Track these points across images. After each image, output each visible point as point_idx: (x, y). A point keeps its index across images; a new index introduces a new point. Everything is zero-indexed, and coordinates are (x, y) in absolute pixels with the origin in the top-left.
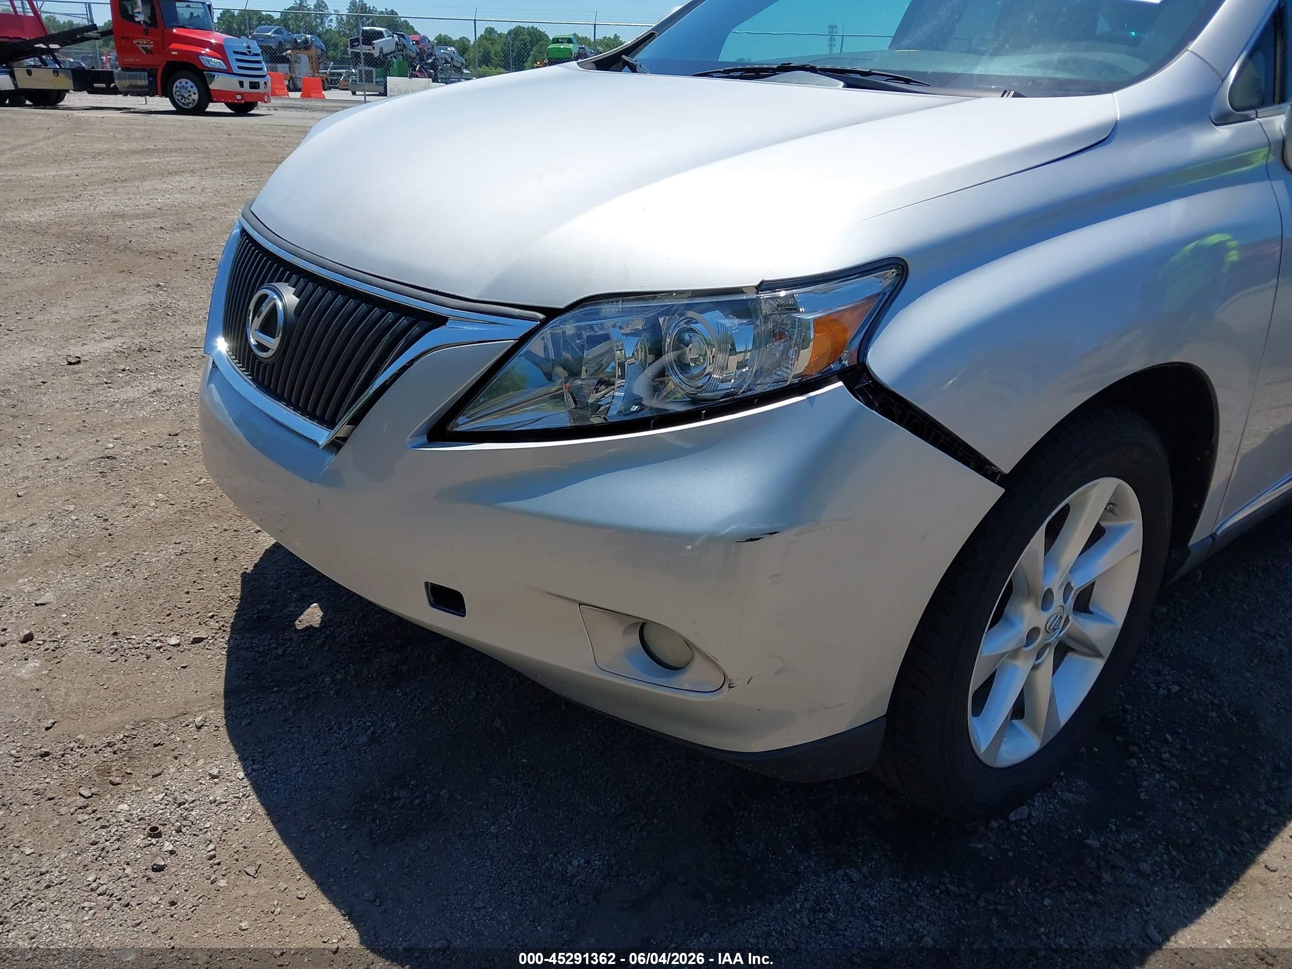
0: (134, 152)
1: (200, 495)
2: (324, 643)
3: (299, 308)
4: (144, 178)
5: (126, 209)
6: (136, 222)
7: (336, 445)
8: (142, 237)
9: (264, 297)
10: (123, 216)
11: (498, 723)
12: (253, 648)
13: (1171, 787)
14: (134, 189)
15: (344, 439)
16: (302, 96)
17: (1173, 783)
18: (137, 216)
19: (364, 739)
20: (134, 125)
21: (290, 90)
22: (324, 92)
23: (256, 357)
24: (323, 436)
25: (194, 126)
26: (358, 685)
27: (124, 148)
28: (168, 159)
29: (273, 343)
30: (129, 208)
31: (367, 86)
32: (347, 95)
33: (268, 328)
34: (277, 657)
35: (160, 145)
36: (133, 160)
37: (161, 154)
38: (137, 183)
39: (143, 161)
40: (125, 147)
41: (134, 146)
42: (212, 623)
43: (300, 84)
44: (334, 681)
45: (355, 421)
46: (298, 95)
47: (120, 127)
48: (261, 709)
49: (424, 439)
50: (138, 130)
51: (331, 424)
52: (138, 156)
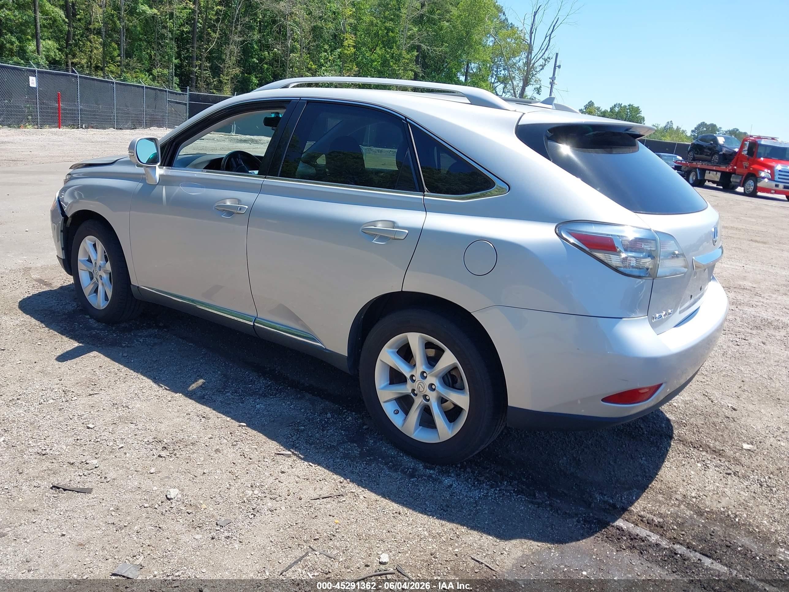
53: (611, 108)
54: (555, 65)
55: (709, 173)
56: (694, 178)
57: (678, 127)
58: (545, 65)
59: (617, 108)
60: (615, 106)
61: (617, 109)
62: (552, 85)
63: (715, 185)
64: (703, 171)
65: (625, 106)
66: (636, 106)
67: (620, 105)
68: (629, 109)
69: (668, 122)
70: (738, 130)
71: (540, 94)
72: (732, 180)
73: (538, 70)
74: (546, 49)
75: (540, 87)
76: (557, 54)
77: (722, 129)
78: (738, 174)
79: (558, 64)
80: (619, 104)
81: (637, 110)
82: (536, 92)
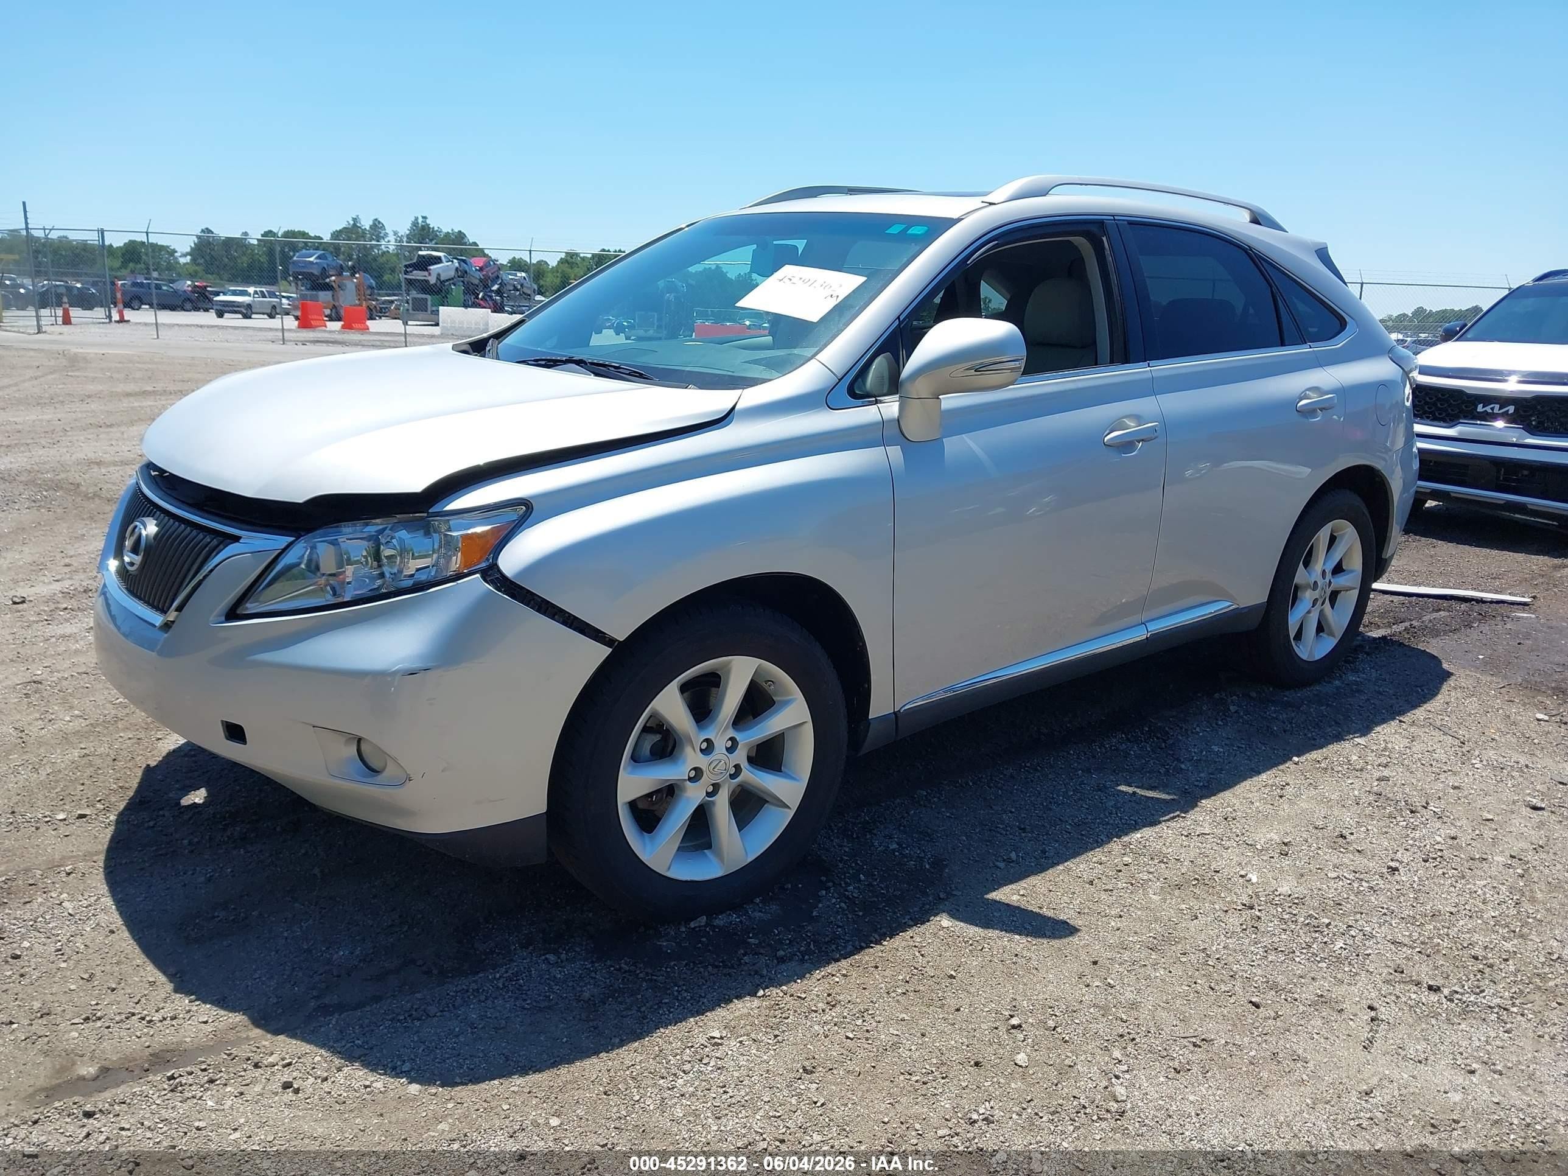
0: (128, 395)
1: (113, 712)
2: (190, 818)
3: (157, 534)
4: (132, 423)
5: (105, 456)
6: (112, 469)
7: (167, 626)
8: (114, 484)
9: (136, 527)
10: (99, 464)
11: (317, 871)
12: (129, 822)
13: (840, 907)
14: (119, 435)
15: (173, 622)
16: (343, 327)
17: (843, 905)
18: (115, 464)
19: (202, 879)
20: (139, 363)
21: (331, 320)
22: (369, 323)
23: (128, 571)
24: (158, 619)
25: (206, 364)
26: (210, 847)
27: (119, 390)
28: (164, 402)
29: (138, 559)
30: (108, 455)
31: (421, 315)
32: (396, 326)
33: (135, 550)
34: (149, 828)
35: (160, 387)
36: (125, 403)
37: (158, 397)
38: (124, 428)
39: (136, 404)
40: (121, 388)
41: (131, 387)
42: (99, 806)
43: (342, 312)
44: (190, 843)
45: (179, 609)
46: (336, 326)
47: (121, 365)
48: (124, 862)
49: (223, 618)
50: (140, 370)
51: (164, 611)
52: (131, 399)
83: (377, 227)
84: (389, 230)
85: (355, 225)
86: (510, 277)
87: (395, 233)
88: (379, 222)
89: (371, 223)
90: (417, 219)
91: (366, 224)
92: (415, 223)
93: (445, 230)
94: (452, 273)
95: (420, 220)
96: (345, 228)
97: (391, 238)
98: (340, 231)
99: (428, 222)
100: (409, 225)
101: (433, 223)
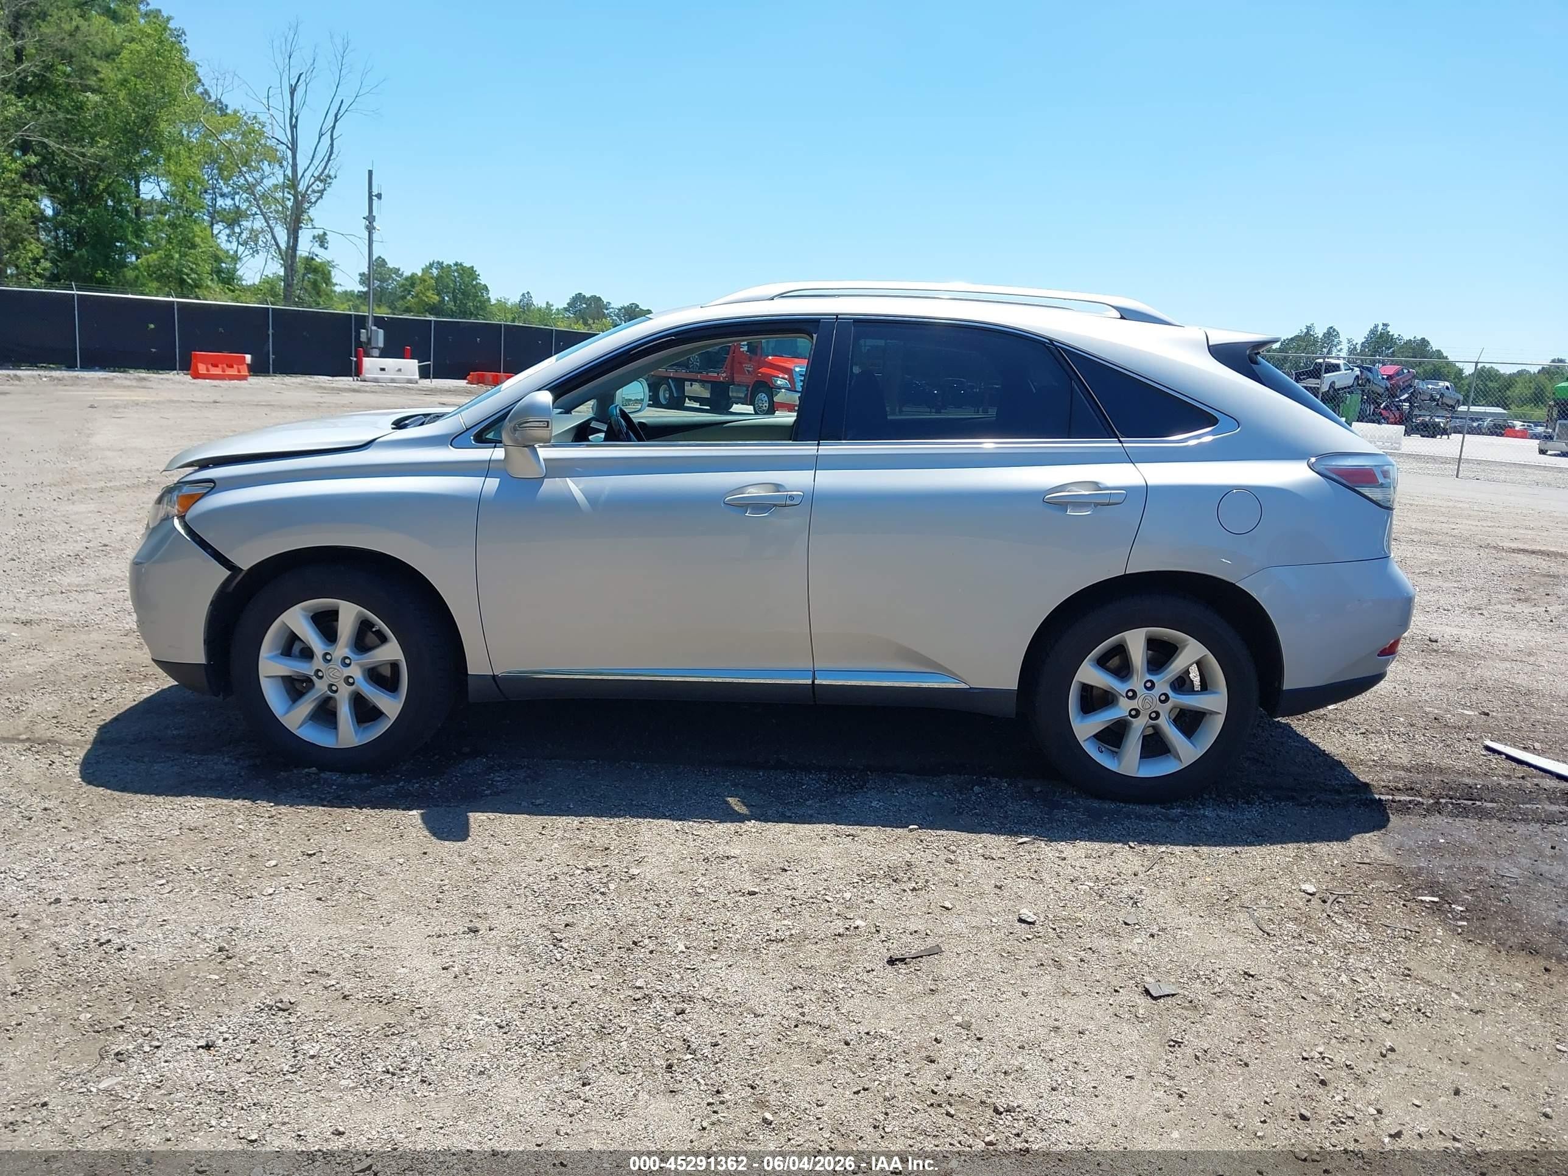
53: (423, 270)
54: (370, 193)
55: (691, 385)
56: (667, 396)
57: (547, 303)
58: (325, 189)
59: (434, 270)
60: (431, 265)
61: (435, 272)
62: (369, 232)
63: (697, 405)
64: (680, 383)
65: (449, 266)
66: (468, 265)
67: (440, 264)
68: (456, 271)
69: (523, 295)
70: (637, 306)
71: (326, 249)
72: (730, 394)
73: (313, 200)
74: (329, 160)
75: (325, 234)
76: (370, 173)
77: (612, 306)
78: (739, 385)
79: (375, 192)
80: (438, 262)
81: (471, 274)
82: (317, 244)
83: (1331, 334)
84: (1343, 338)
85: (1307, 333)
86: (1430, 386)
87: (1349, 341)
88: (1334, 330)
89: (1325, 331)
90: (1376, 326)
91: (1319, 332)
92: (1373, 332)
93: (1406, 337)
94: (1350, 382)
95: (1380, 328)
96: (1297, 336)
97: (1345, 346)
98: (1292, 339)
99: (1389, 329)
100: (1366, 333)
101: (1393, 331)
